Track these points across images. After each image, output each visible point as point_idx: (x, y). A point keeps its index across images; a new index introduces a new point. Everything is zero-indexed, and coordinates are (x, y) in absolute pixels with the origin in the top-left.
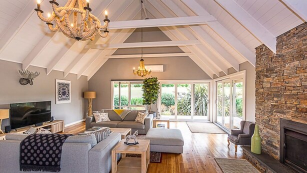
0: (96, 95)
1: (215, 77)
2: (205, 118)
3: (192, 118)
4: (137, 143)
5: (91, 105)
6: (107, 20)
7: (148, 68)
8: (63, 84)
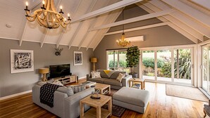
0: (98, 60)
1: (199, 42)
2: (189, 82)
3: (173, 80)
4: (99, 98)
5: (94, 66)
6: (61, 12)
7: (128, 40)
8: (78, 54)
